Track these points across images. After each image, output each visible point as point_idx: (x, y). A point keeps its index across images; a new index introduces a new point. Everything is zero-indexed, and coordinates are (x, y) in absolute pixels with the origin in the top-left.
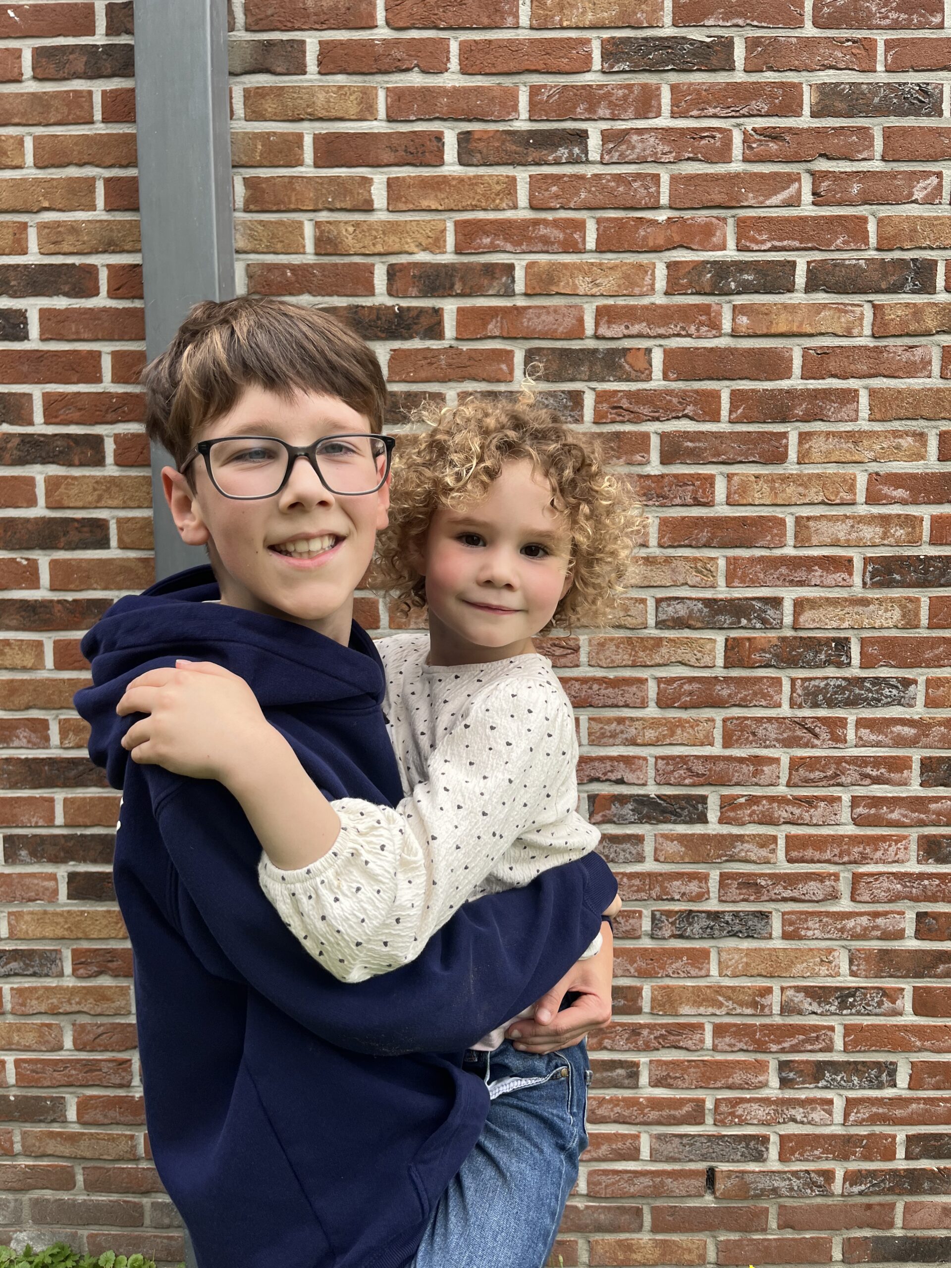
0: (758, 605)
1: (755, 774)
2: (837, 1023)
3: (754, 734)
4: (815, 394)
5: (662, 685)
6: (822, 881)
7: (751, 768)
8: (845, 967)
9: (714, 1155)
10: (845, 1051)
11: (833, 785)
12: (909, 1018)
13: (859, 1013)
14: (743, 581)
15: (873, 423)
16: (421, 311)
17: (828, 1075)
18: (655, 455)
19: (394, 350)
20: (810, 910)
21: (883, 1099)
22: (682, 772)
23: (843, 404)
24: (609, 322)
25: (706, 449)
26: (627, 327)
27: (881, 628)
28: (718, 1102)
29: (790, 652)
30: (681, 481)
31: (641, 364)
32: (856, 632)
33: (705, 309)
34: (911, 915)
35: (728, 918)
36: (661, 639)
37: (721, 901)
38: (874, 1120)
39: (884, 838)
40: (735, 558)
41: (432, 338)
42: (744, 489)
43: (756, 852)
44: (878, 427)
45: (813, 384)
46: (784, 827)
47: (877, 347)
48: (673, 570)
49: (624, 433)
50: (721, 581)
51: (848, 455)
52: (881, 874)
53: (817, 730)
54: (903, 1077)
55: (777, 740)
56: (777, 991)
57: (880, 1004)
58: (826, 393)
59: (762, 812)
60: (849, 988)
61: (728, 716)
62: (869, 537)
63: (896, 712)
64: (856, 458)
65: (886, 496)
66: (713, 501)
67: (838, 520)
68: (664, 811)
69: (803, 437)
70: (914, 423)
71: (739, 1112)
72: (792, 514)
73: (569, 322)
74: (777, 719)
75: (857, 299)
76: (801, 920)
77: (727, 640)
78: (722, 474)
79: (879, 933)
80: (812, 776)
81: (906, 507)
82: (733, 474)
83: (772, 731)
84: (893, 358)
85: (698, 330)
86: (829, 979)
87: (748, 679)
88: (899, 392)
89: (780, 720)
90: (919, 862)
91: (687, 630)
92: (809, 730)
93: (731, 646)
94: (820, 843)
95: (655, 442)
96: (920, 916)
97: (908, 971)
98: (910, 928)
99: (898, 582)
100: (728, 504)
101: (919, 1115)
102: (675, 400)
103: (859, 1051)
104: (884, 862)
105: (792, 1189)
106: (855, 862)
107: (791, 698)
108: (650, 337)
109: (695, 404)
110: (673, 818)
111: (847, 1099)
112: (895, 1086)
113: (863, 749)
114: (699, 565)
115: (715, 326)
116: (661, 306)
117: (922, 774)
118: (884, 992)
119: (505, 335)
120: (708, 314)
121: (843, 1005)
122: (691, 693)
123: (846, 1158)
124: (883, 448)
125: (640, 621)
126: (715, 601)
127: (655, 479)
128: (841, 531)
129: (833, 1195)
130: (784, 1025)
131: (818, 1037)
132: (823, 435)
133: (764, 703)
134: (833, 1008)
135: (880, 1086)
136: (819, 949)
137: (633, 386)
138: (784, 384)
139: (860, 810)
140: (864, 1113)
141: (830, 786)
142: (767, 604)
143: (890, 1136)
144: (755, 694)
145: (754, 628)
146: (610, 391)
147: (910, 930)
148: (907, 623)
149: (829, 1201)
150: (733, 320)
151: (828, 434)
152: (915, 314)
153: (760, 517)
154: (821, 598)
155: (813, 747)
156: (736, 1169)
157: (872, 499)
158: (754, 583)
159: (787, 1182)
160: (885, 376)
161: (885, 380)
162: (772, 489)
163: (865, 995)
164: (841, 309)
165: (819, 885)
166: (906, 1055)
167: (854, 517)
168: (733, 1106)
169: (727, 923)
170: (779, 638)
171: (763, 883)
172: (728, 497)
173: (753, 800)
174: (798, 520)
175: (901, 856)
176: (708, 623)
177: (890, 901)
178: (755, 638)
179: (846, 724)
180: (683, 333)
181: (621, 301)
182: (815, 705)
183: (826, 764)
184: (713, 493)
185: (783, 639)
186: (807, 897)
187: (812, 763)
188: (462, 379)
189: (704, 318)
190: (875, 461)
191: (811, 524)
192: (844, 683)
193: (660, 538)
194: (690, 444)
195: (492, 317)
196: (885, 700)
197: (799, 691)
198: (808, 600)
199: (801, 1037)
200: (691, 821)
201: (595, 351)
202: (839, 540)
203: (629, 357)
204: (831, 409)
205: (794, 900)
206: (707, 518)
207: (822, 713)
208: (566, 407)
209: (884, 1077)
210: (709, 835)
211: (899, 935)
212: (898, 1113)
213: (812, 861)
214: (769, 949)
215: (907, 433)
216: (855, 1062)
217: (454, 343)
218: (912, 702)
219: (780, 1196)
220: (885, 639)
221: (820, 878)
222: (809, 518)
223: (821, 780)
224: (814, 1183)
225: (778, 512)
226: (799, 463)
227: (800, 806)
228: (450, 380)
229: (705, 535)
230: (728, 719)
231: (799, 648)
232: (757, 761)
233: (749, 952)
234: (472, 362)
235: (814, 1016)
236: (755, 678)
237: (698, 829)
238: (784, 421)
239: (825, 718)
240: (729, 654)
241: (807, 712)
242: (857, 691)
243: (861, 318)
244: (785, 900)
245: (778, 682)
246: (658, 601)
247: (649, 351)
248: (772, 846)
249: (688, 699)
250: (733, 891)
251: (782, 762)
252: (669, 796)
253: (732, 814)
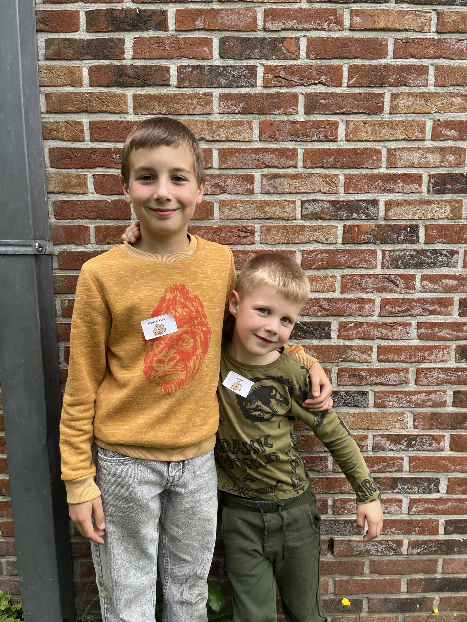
0: (363, 204)
1: (360, 309)
2: (405, 455)
3: (360, 285)
4: (402, 68)
5: (305, 255)
6: (398, 373)
7: (358, 305)
8: (410, 423)
9: (333, 531)
10: (409, 472)
11: (407, 316)
12: (448, 453)
13: (418, 450)
14: (354, 189)
15: (437, 88)
16: (153, 12)
17: (399, 485)
18: (301, 108)
19: (136, 38)
20: (392, 390)
21: (431, 499)
22: (316, 308)
23: (418, 75)
24: (273, 20)
25: (333, 104)
26: (284, 23)
27: (438, 219)
28: (335, 501)
29: (382, 234)
30: (317, 125)
31: (293, 48)
32: (423, 221)
33: (333, 12)
34: (450, 393)
35: (343, 395)
36: (304, 226)
37: (338, 385)
38: (426, 511)
39: (436, 347)
40: (350, 175)
41: (160, 30)
42: (356, 130)
43: (359, 356)
44: (440, 90)
45: (400, 62)
46: (376, 341)
47: (440, 39)
48: (312, 183)
49: (282, 93)
50: (342, 190)
51: (421, 108)
52: (433, 368)
53: (398, 282)
54: (443, 487)
55: (373, 288)
56: (370, 437)
57: (431, 444)
58: (409, 68)
59: (364, 332)
60: (413, 435)
61: (345, 274)
62: (432, 161)
63: (445, 271)
64: (426, 110)
65: (444, 135)
66: (337, 138)
67: (414, 150)
68: (305, 332)
69: (394, 96)
70: (462, 88)
71: (348, 506)
72: (385, 147)
73: (248, 19)
74: (373, 275)
75: (427, 8)
76: (385, 396)
77: (344, 227)
78: (342, 121)
79: (431, 403)
80: (394, 310)
81: (456, 142)
82: (350, 121)
83: (370, 283)
84: (449, 46)
85: (329, 26)
86: (401, 430)
87: (357, 251)
88: (453, 68)
89: (375, 276)
90: (456, 361)
91: (320, 221)
92: (393, 282)
93: (347, 230)
94: (398, 350)
95: (301, 100)
96: (456, 393)
97: (448, 425)
98: (449, 399)
99: (450, 189)
100: (346, 140)
101: (452, 509)
102: (314, 72)
103: (418, 472)
104: (435, 361)
105: (378, 551)
106: (418, 362)
107: (382, 263)
108: (298, 30)
109: (327, 74)
110: (310, 336)
111: (411, 500)
112: (438, 492)
113: (425, 294)
114: (328, 179)
115: (339, 23)
116: (305, 10)
117: (460, 308)
118: (433, 438)
119: (207, 27)
120: (335, 15)
121: (409, 445)
122: (322, 260)
123: (409, 533)
124: (443, 104)
125: (291, 215)
126: (338, 202)
127: (301, 124)
128: (415, 157)
129: (402, 554)
130: (374, 457)
131: (394, 464)
132: (406, 95)
133: (366, 266)
134: (403, 447)
135: (430, 492)
136: (396, 413)
137: (288, 63)
138: (382, 62)
139: (422, 330)
140: (420, 507)
141: (404, 316)
142: (369, 204)
143: (435, 521)
144: (361, 260)
145: (361, 219)
146: (273, 66)
147: (449, 401)
148: (454, 216)
149: (400, 558)
150: (351, 19)
151: (409, 95)
152: (463, 18)
153: (365, 149)
154: (402, 200)
155: (395, 293)
156: (346, 539)
157: (435, 137)
158: (361, 191)
159: (375, 547)
160: (444, 58)
161: (444, 60)
162: (374, 130)
163: (422, 439)
164: (418, 15)
165: (397, 376)
166: (446, 474)
167: (423, 149)
168: (344, 504)
169: (342, 398)
170: (376, 225)
171: (364, 374)
172: (346, 136)
173: (358, 325)
174: (389, 151)
175: (445, 358)
176: (333, 216)
177: (438, 384)
178: (361, 225)
179: (416, 278)
180: (320, 27)
181: (280, 6)
182: (397, 267)
183: (402, 303)
184: (337, 133)
185: (378, 226)
186: (390, 383)
187: (394, 302)
188: (180, 57)
189: (332, 18)
190: (438, 112)
191: (397, 153)
192: (414, 253)
193: (304, 162)
194: (323, 101)
195: (199, 16)
196: (439, 264)
197: (387, 258)
198: (394, 201)
199: (384, 464)
200: (321, 338)
201: (264, 39)
202: (414, 163)
203: (285, 43)
204: (411, 78)
205: (382, 384)
206: (333, 149)
207: (401, 271)
208: (245, 76)
209: (432, 486)
210: (332, 346)
211: (443, 404)
212: (440, 507)
213: (393, 361)
214: (366, 413)
215: (457, 95)
216: (415, 478)
217: (174, 33)
218: (455, 265)
219: (371, 555)
220: (440, 226)
221: (397, 371)
222: (396, 149)
223: (399, 312)
224: (391, 548)
225: (377, 145)
226: (390, 114)
227: (386, 328)
228: (172, 58)
229: (331, 161)
230: (344, 276)
231: (388, 231)
232: (361, 301)
233: (355, 415)
234: (186, 46)
235: (392, 452)
236: (361, 250)
237: (325, 342)
238: (382, 86)
239: (402, 275)
240: (345, 235)
241: (392, 271)
242: (422, 258)
243: (430, 20)
244: (376, 384)
245: (374, 252)
246: (303, 202)
247: (298, 39)
248: (369, 352)
249: (320, 263)
250: (346, 379)
251: (376, 302)
252: (308, 323)
253: (345, 333)
